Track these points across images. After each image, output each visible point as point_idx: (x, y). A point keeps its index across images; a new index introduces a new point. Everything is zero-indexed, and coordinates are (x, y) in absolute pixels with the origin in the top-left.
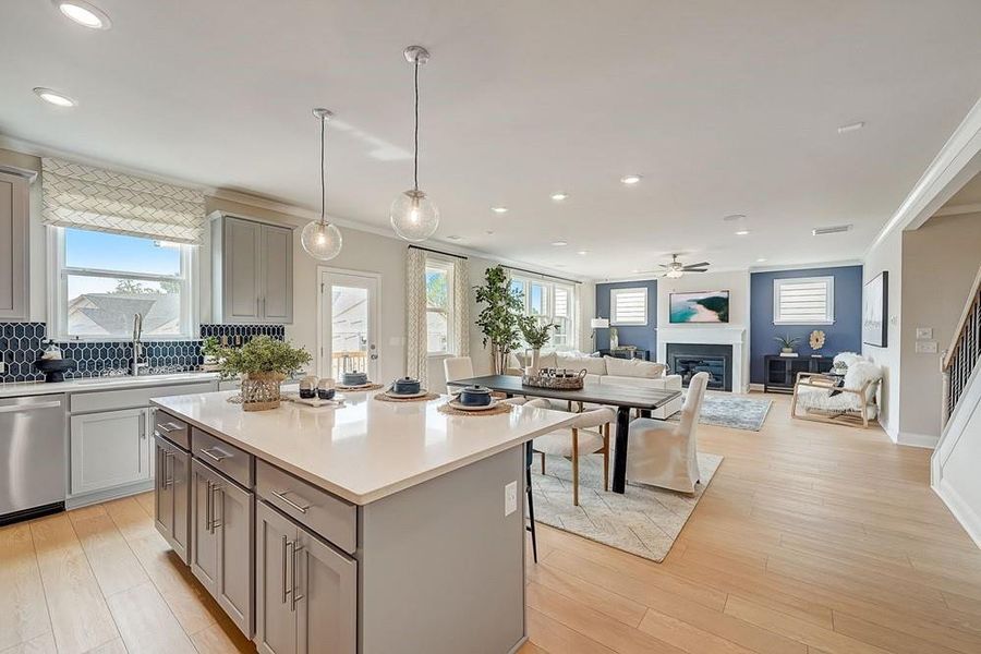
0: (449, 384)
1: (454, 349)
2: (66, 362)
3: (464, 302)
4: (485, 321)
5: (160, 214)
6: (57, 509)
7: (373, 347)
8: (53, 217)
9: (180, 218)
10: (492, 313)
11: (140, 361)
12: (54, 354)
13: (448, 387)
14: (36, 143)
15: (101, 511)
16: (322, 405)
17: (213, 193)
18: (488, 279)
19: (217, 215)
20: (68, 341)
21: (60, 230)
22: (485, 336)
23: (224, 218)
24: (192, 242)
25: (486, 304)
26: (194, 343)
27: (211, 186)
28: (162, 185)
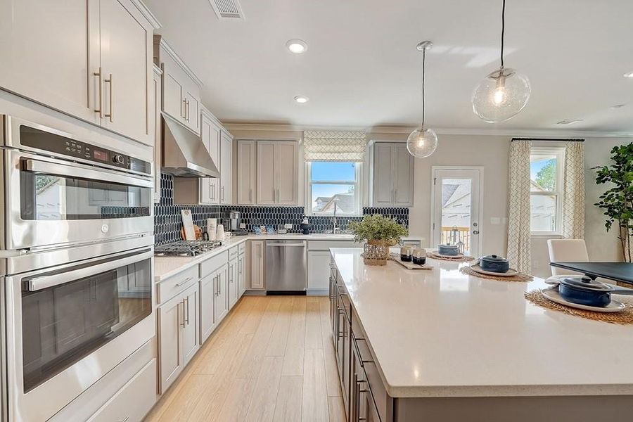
0: (553, 264)
1: (565, 229)
2: (310, 225)
3: (578, 184)
4: (609, 202)
5: (346, 148)
6: (303, 293)
7: (475, 225)
8: (307, 158)
9: (354, 148)
10: (620, 193)
11: (336, 227)
12: (306, 221)
13: (553, 268)
14: (303, 125)
15: (317, 300)
16: (413, 269)
17: (370, 130)
18: (616, 158)
19: (371, 142)
20: (311, 215)
21: (310, 163)
22: (608, 218)
23: (374, 144)
24: (359, 161)
25: (611, 185)
26: (360, 218)
27: (370, 127)
28: (347, 131)
